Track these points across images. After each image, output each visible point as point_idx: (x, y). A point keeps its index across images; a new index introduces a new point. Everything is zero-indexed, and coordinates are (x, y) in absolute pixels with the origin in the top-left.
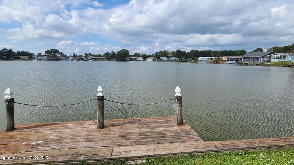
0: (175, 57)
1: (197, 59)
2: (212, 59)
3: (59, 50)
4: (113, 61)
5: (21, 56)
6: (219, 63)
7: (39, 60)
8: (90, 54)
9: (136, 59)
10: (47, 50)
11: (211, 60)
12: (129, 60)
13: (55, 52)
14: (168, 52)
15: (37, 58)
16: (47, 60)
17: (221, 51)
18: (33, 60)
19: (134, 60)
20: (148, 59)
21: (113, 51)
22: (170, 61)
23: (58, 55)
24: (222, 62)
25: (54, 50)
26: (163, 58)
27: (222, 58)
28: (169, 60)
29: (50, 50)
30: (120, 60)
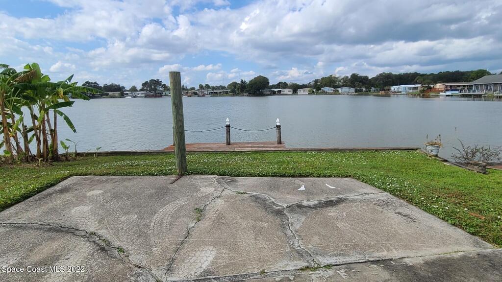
0: (350, 86)
1: (389, 89)
2: (416, 88)
3: (161, 82)
4: (243, 96)
5: (108, 92)
6: (428, 97)
7: (134, 97)
8: (207, 86)
9: (280, 91)
10: (144, 82)
11: (415, 91)
12: (269, 93)
13: (155, 83)
14: (336, 78)
15: (131, 94)
16: (145, 97)
17: (439, 73)
18: (126, 96)
19: (277, 94)
20: (300, 92)
21: (242, 80)
22: (340, 94)
23: (161, 89)
24: (434, 94)
25: (155, 80)
26: (327, 89)
27: (435, 87)
28: (336, 93)
29: (149, 82)
30: (254, 94)
